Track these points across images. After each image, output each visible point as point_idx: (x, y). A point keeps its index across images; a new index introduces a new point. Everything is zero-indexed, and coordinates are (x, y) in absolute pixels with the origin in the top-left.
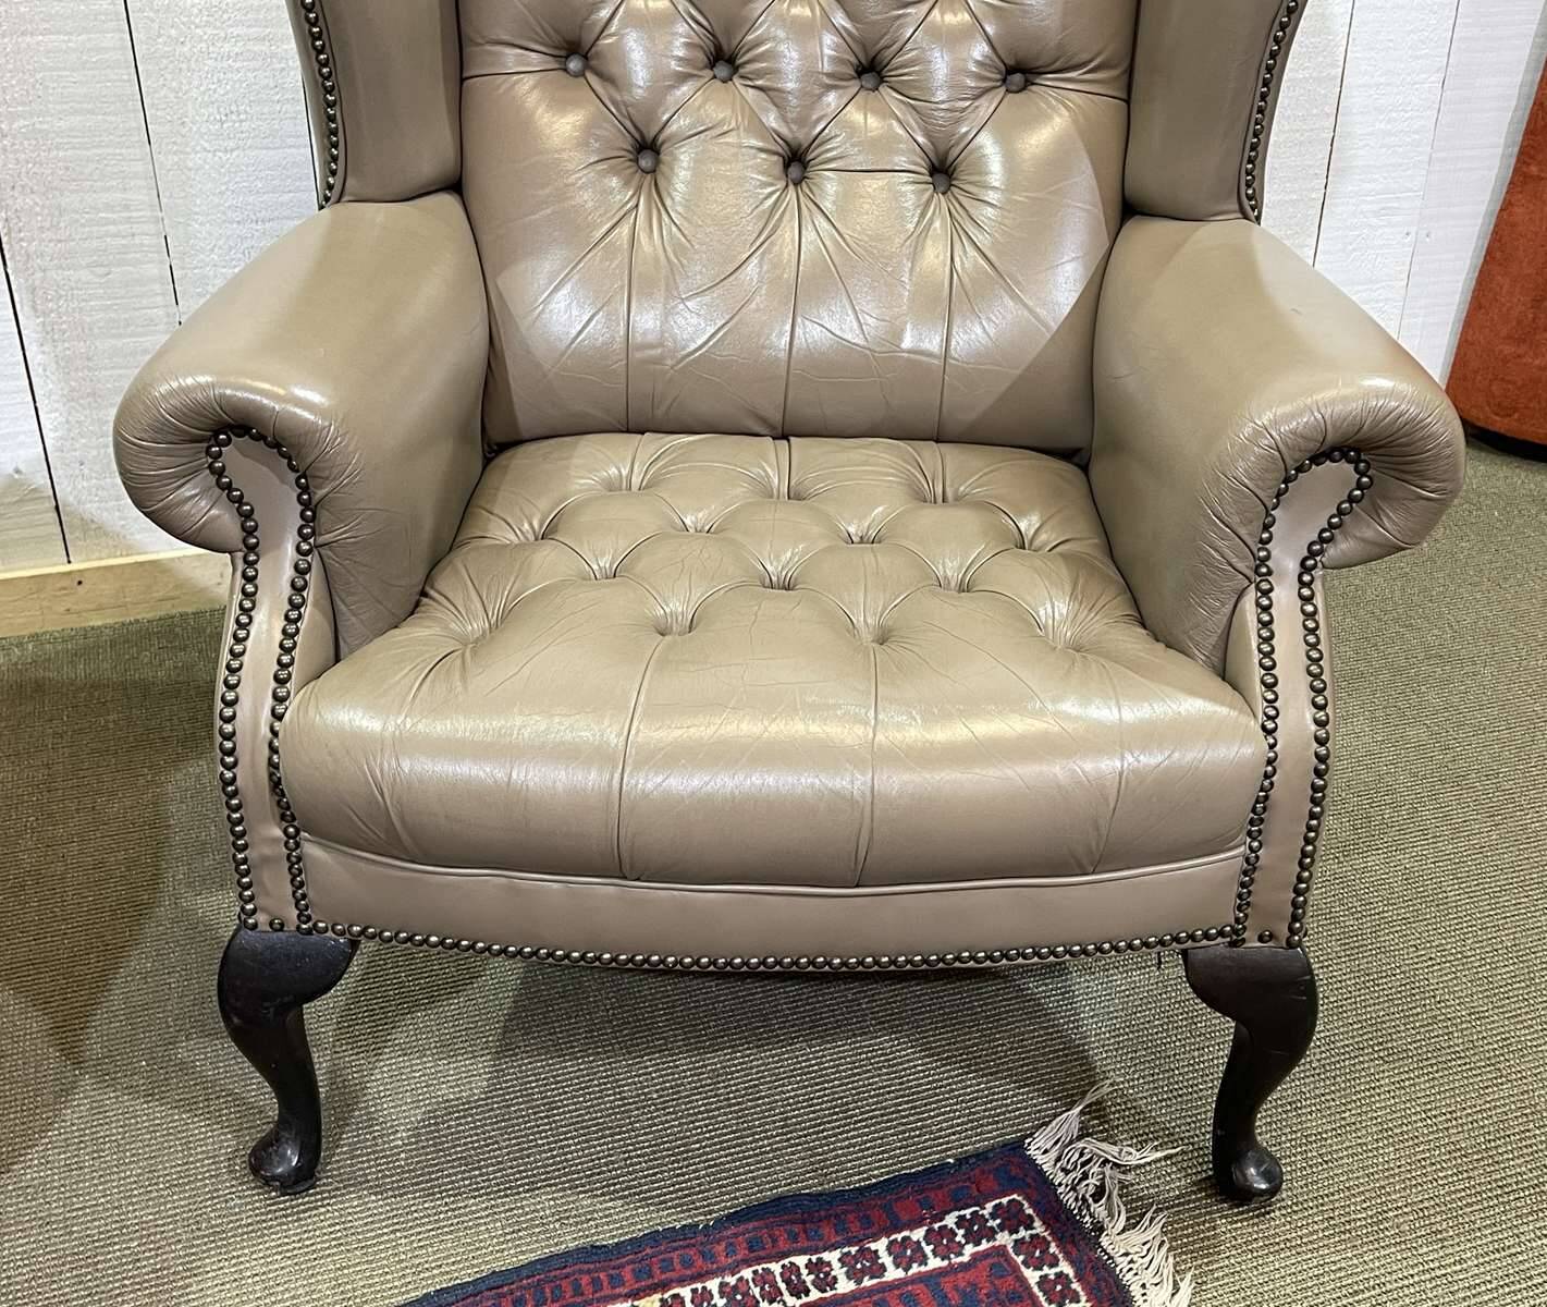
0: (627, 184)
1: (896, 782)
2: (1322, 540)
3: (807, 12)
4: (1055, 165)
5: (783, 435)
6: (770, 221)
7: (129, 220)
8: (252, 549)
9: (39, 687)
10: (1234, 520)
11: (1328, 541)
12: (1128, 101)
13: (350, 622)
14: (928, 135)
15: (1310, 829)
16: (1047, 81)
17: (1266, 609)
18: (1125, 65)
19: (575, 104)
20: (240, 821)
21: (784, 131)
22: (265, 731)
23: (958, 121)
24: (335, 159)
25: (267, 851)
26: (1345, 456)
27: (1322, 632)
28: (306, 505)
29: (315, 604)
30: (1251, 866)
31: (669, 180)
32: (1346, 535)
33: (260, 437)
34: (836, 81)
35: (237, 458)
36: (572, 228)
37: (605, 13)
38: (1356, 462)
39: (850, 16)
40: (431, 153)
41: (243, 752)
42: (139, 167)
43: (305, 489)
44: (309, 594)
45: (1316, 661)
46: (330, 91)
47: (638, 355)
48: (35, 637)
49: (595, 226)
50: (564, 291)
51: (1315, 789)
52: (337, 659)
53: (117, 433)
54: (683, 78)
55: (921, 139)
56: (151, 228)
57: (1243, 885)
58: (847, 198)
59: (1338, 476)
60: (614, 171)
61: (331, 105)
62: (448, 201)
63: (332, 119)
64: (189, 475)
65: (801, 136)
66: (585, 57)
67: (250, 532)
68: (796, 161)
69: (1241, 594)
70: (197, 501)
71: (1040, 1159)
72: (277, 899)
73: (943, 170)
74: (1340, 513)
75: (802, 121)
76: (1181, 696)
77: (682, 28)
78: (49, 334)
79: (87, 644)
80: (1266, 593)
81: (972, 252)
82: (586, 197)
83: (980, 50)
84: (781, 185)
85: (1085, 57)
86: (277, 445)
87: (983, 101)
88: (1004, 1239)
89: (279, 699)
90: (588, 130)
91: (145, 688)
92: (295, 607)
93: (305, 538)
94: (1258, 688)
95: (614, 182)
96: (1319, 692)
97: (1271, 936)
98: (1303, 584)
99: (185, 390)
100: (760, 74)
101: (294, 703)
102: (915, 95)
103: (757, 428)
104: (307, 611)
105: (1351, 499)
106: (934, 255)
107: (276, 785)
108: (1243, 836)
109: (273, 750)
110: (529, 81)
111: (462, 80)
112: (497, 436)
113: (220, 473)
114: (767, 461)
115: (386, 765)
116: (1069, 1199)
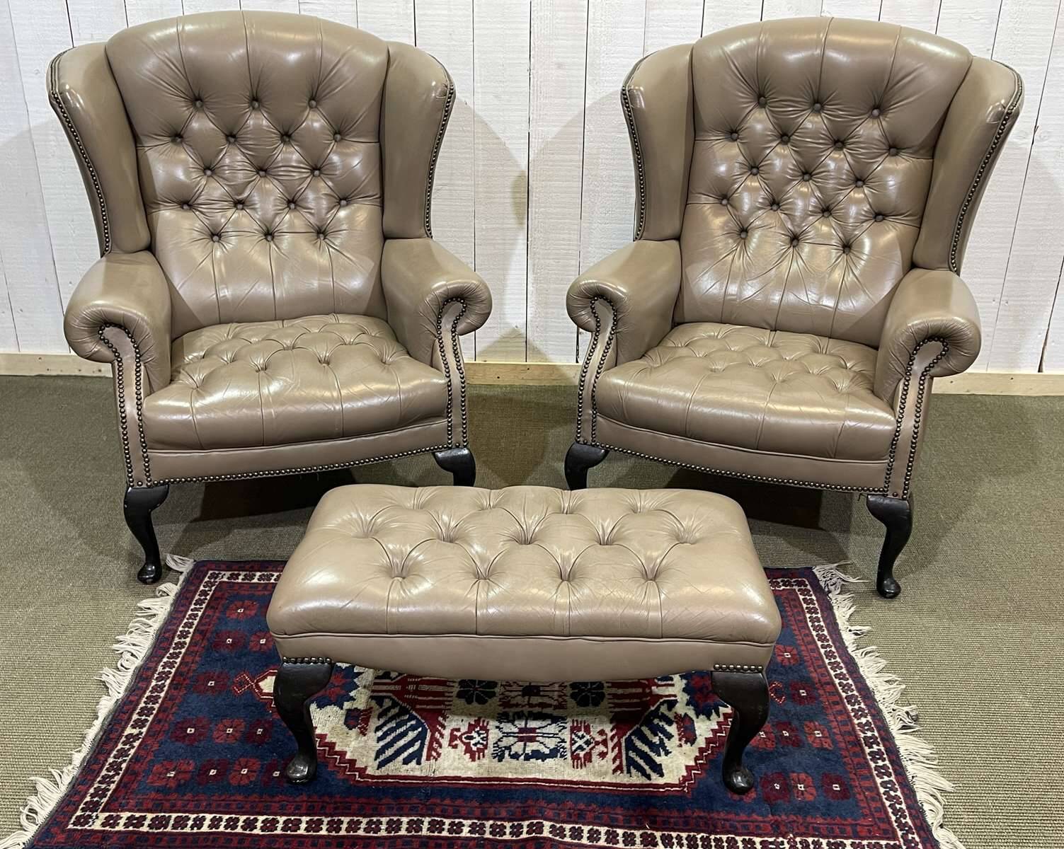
0: (735, 242)
1: (772, 419)
2: (930, 367)
3: (806, 190)
4: (889, 248)
5: (774, 329)
6: (782, 257)
7: (569, 245)
8: (598, 331)
9: (511, 400)
10: (898, 355)
11: (933, 367)
12: (920, 228)
13: (621, 357)
14: (843, 234)
15: (910, 457)
16: (890, 219)
17: (907, 386)
18: (920, 214)
19: (723, 215)
20: (580, 408)
21: (793, 229)
22: (593, 381)
23: (855, 230)
24: (641, 226)
25: (587, 417)
26: (939, 340)
27: (924, 395)
28: (615, 320)
29: (613, 349)
30: (890, 469)
31: (749, 242)
32: (938, 366)
33: (606, 299)
34: (814, 213)
35: (598, 304)
36: (714, 254)
37: (736, 186)
38: (943, 342)
39: (821, 193)
40: (671, 227)
41: (586, 386)
42: (576, 227)
43: (615, 316)
44: (612, 346)
45: (919, 403)
46: (643, 205)
47: (729, 297)
48: (511, 386)
49: (721, 255)
50: (707, 275)
51: (913, 443)
52: (616, 365)
53: (568, 293)
54: (760, 209)
55: (841, 235)
56: (575, 248)
57: (887, 474)
58: (813, 254)
59: (936, 346)
60: (732, 238)
61: (643, 209)
62: (675, 243)
63: (642, 213)
64: (584, 308)
65: (798, 230)
66: (728, 200)
67: (598, 327)
68: (795, 239)
69: (900, 380)
70: (585, 316)
71: (817, 573)
72: (587, 434)
73: (847, 246)
74: (937, 359)
75: (799, 226)
76: (877, 410)
77: (763, 193)
78: (536, 279)
79: (527, 390)
80: (908, 381)
81: (851, 275)
82: (720, 245)
83: (866, 207)
84: (788, 246)
85: (903, 212)
86: (610, 302)
87: (864, 224)
88: (796, 588)
89: (598, 373)
90: (726, 224)
91: (545, 405)
92: (606, 348)
93: (613, 330)
94: (898, 409)
95: (730, 241)
96: (918, 412)
97: (897, 495)
98: (921, 380)
99: (589, 283)
100: (787, 209)
101: (602, 374)
102: (842, 220)
103: (766, 327)
104: (610, 350)
105: (941, 354)
106: (837, 275)
107: (593, 397)
108: (887, 456)
109: (594, 387)
110: (708, 206)
111: (687, 204)
112: (677, 320)
113: (593, 309)
114: (766, 336)
115: (624, 394)
116: (822, 584)
